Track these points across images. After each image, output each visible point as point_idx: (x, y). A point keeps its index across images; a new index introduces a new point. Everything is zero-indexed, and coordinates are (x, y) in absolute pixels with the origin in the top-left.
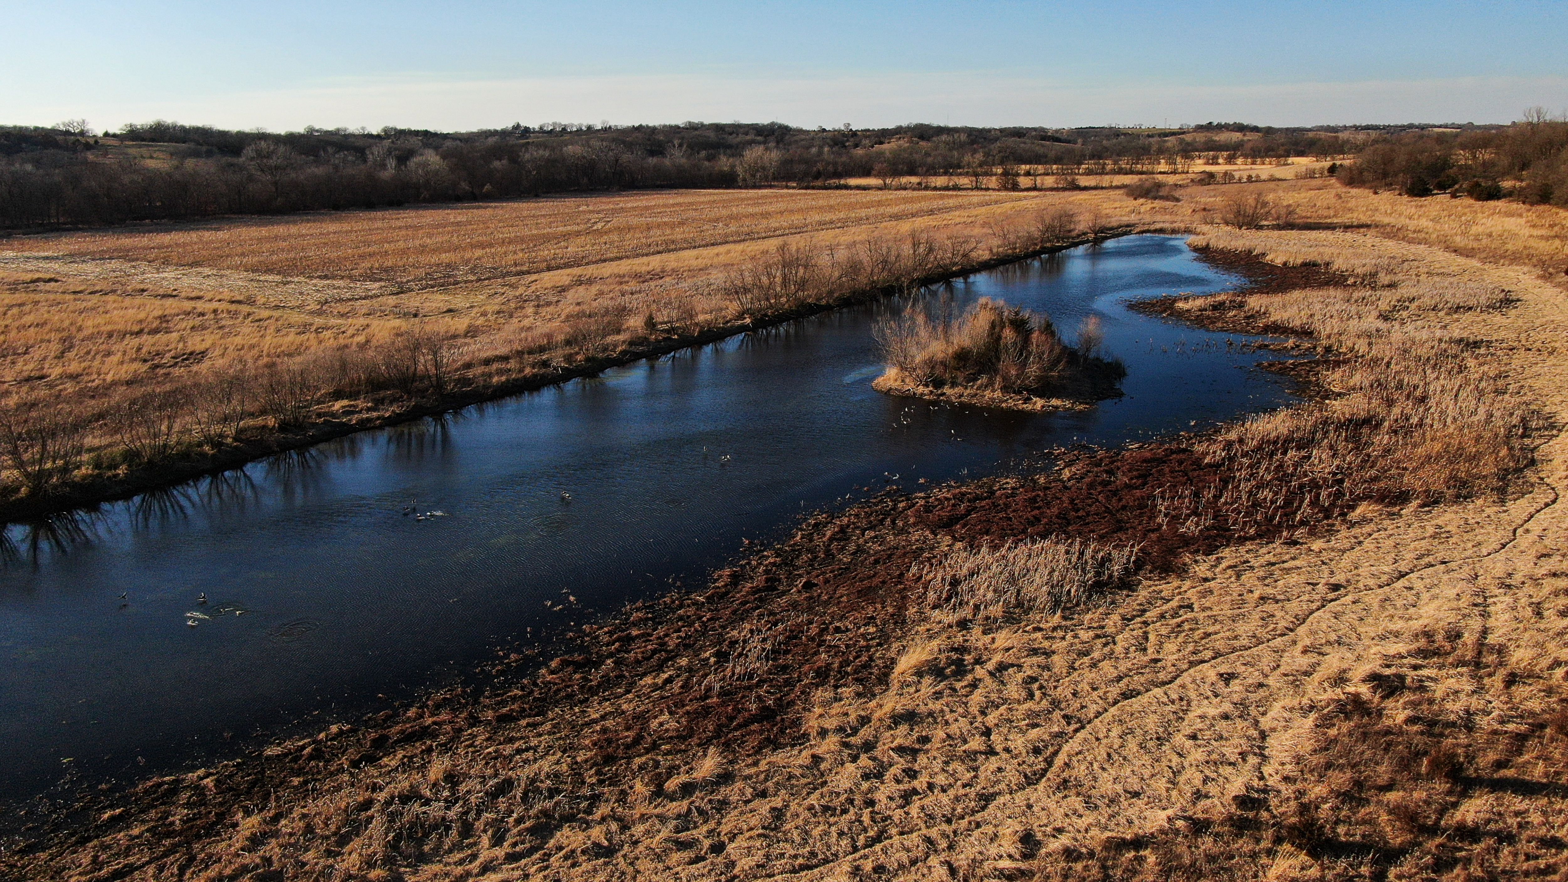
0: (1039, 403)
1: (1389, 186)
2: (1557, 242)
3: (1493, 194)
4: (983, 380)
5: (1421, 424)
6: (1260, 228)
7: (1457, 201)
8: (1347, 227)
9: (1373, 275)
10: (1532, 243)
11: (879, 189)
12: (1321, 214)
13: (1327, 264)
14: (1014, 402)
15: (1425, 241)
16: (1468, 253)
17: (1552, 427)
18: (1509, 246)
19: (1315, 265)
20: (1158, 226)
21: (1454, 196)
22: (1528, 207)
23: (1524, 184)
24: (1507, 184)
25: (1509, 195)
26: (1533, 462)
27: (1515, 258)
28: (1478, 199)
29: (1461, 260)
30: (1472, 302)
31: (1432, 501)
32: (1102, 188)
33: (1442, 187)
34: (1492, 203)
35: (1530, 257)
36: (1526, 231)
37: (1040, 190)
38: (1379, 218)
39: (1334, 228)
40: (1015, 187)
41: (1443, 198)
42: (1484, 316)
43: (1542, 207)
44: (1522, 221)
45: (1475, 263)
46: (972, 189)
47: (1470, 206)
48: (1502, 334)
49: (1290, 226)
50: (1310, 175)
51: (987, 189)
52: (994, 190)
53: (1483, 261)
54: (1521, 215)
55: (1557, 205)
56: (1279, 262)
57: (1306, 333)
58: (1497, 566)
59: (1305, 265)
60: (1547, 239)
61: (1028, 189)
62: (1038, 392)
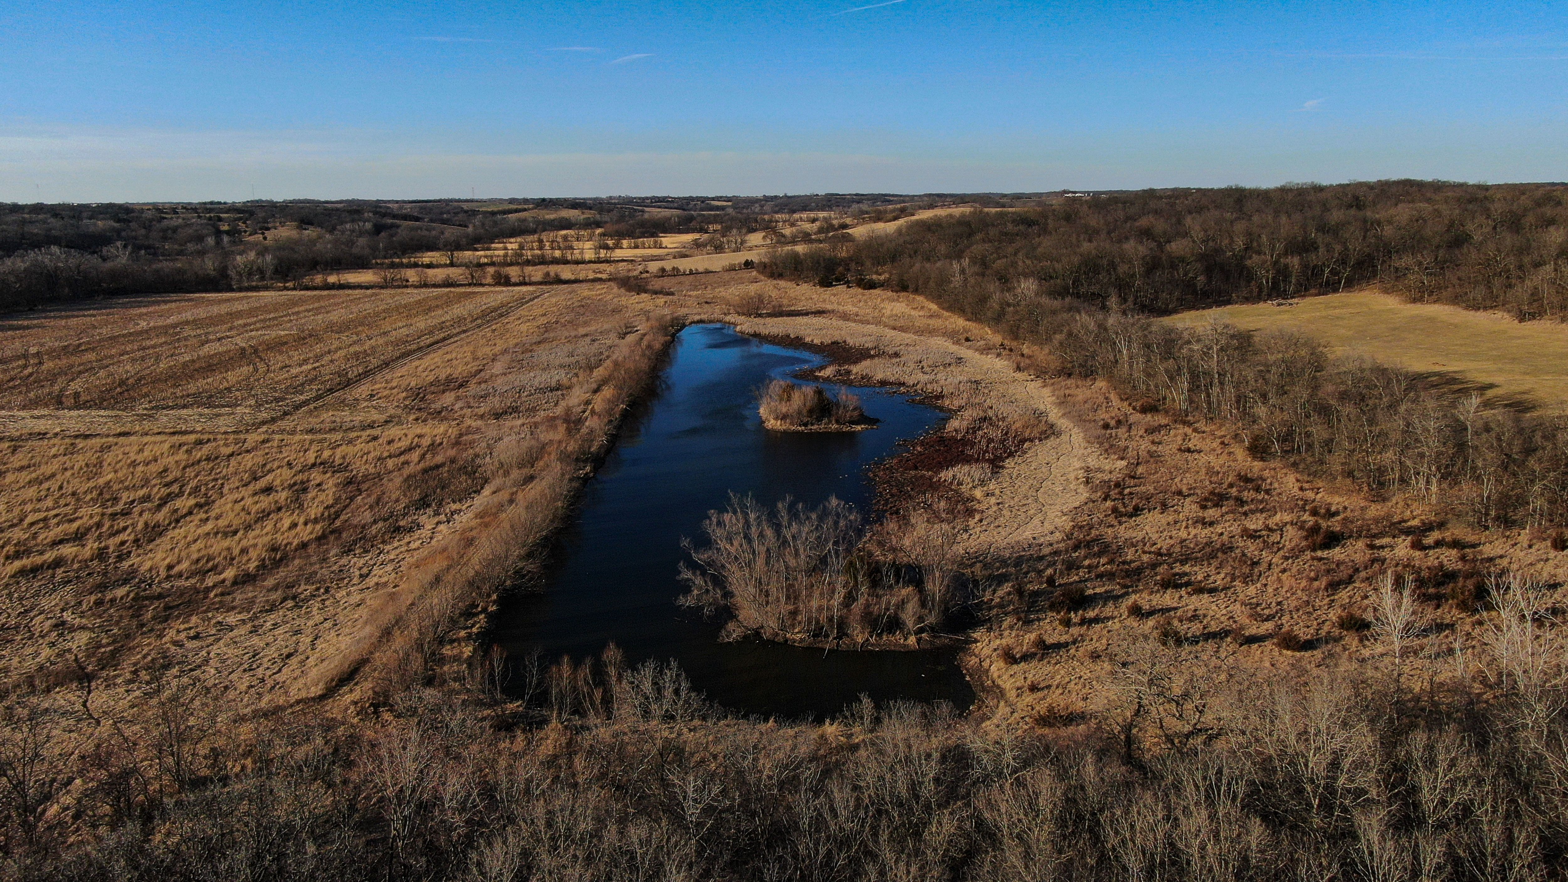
2: (938, 321)
3: (872, 285)
4: (826, 420)
5: (1004, 417)
8: (814, 313)
9: (878, 348)
10: (925, 321)
11: (385, 287)
16: (902, 330)
17: (1044, 413)
18: (917, 324)
20: (697, 318)
21: (849, 287)
22: (896, 294)
25: (880, 285)
26: (1052, 425)
27: (930, 331)
28: (865, 289)
29: (904, 335)
31: (1041, 439)
32: (582, 281)
33: (838, 280)
34: (874, 291)
35: (935, 330)
36: (914, 313)
37: (534, 284)
40: (510, 282)
41: (842, 288)
42: (960, 368)
43: (904, 294)
44: (903, 304)
45: (912, 336)
46: (470, 285)
48: (980, 377)
50: (732, 269)
52: (489, 285)
53: (915, 334)
55: (915, 293)
56: (817, 341)
57: (902, 384)
61: (523, 283)
62: (852, 422)
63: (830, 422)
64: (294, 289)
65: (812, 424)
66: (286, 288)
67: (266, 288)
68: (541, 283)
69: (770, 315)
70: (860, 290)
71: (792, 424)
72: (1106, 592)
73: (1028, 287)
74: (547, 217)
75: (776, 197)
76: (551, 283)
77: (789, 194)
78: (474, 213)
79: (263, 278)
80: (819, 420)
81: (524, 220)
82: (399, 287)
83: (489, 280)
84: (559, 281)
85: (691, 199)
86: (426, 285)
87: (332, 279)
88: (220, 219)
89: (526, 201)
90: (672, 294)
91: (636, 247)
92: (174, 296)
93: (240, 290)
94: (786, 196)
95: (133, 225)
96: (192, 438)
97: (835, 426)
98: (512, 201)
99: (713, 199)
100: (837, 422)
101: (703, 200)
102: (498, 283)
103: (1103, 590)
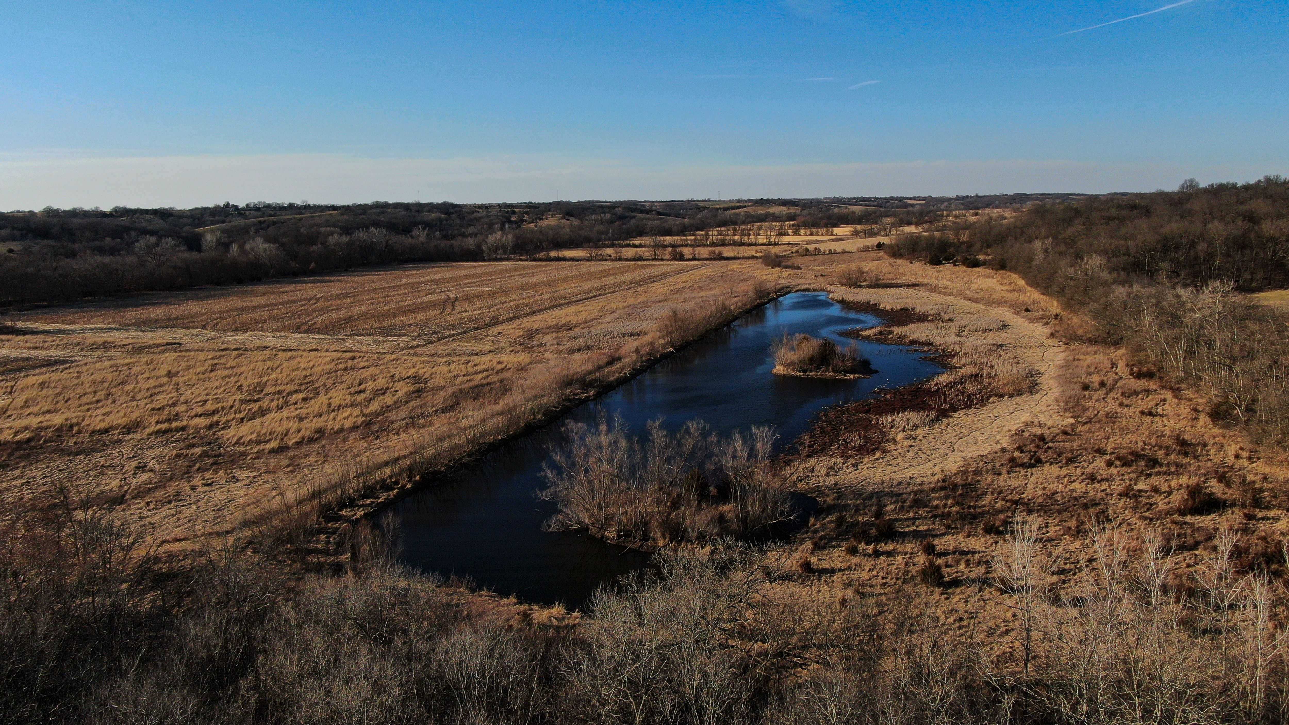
0: (852, 376)
1: (918, 258)
2: (1016, 294)
3: (975, 264)
5: (996, 375)
6: (860, 287)
7: (957, 268)
8: (908, 286)
9: (939, 314)
10: (1004, 294)
11: (588, 260)
12: (887, 278)
13: (913, 309)
14: (839, 377)
15: (951, 294)
16: (976, 301)
17: (1040, 374)
18: (994, 296)
19: (907, 309)
20: (804, 287)
21: (955, 265)
22: (994, 271)
23: (990, 257)
24: (981, 257)
25: (984, 264)
26: (1037, 384)
27: (1000, 303)
28: (968, 267)
29: (974, 305)
30: (991, 327)
31: (1011, 396)
32: (739, 258)
33: (948, 259)
34: (976, 269)
35: (1006, 302)
36: (999, 287)
37: (699, 260)
38: (920, 280)
39: (901, 287)
40: (681, 258)
41: (949, 266)
42: (998, 334)
43: (1001, 272)
44: (995, 281)
45: (981, 306)
46: (652, 260)
47: (965, 271)
48: (1009, 341)
49: (878, 286)
50: (866, 249)
51: (662, 260)
52: (667, 260)
53: (985, 304)
54: (993, 277)
55: (1010, 270)
56: (888, 308)
57: (929, 344)
58: (1038, 409)
59: (902, 309)
60: (1010, 291)
61: (694, 259)
62: (846, 372)
63: (827, 370)
64: (526, 260)
65: (811, 371)
66: (521, 260)
67: (508, 259)
68: (707, 259)
69: (869, 286)
70: (964, 268)
71: (793, 370)
72: (928, 530)
73: (1095, 262)
74: (759, 212)
75: (967, 197)
76: (715, 259)
77: (980, 195)
78: (705, 208)
79: (505, 253)
80: (818, 368)
81: (738, 214)
82: (600, 260)
83: (668, 257)
84: (721, 258)
85: (892, 198)
86: (620, 259)
87: (553, 254)
88: (514, 213)
89: (750, 200)
90: (799, 268)
91: (811, 234)
92: (443, 264)
93: (490, 260)
94: (977, 196)
95: (454, 216)
96: (349, 355)
97: (832, 374)
98: (739, 201)
99: (911, 199)
100: (834, 371)
101: (900, 199)
102: (674, 259)
103: (925, 528)
